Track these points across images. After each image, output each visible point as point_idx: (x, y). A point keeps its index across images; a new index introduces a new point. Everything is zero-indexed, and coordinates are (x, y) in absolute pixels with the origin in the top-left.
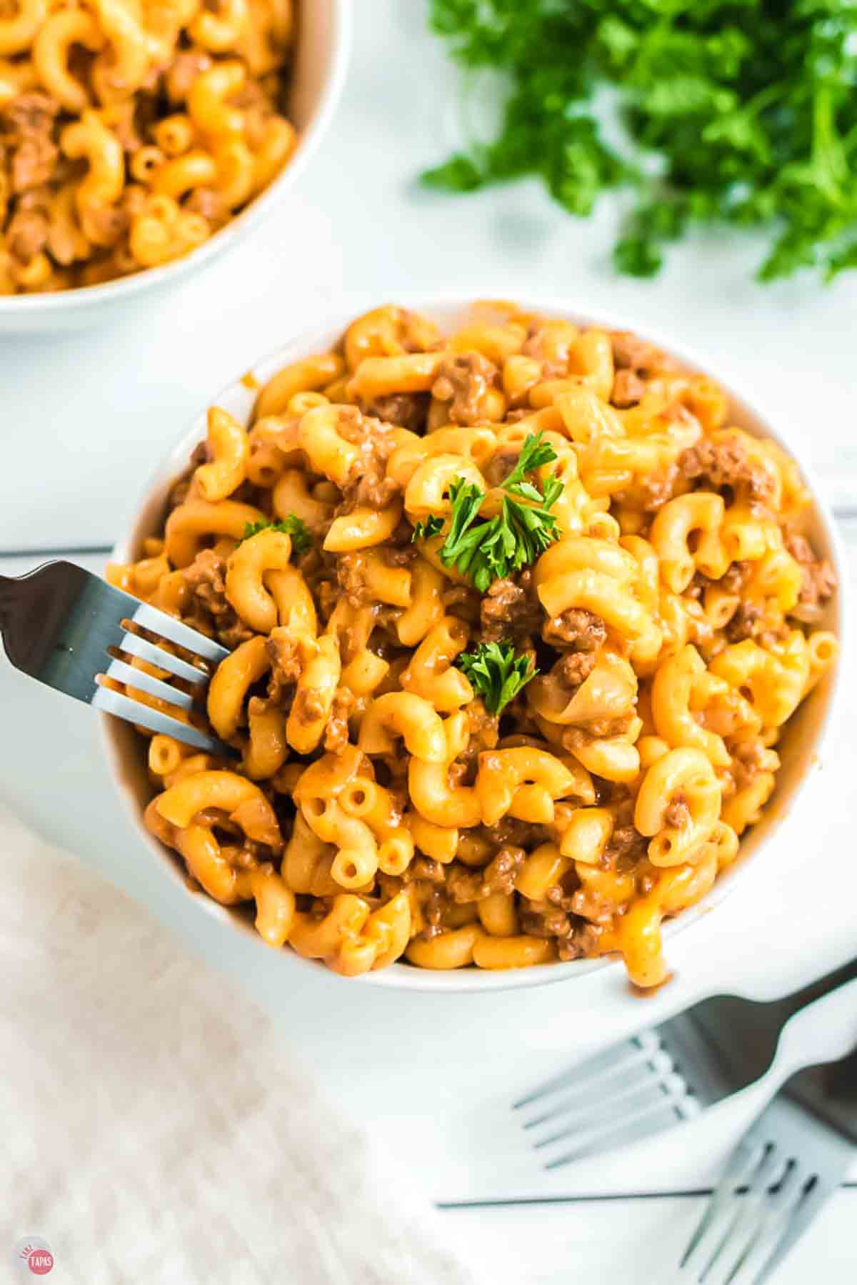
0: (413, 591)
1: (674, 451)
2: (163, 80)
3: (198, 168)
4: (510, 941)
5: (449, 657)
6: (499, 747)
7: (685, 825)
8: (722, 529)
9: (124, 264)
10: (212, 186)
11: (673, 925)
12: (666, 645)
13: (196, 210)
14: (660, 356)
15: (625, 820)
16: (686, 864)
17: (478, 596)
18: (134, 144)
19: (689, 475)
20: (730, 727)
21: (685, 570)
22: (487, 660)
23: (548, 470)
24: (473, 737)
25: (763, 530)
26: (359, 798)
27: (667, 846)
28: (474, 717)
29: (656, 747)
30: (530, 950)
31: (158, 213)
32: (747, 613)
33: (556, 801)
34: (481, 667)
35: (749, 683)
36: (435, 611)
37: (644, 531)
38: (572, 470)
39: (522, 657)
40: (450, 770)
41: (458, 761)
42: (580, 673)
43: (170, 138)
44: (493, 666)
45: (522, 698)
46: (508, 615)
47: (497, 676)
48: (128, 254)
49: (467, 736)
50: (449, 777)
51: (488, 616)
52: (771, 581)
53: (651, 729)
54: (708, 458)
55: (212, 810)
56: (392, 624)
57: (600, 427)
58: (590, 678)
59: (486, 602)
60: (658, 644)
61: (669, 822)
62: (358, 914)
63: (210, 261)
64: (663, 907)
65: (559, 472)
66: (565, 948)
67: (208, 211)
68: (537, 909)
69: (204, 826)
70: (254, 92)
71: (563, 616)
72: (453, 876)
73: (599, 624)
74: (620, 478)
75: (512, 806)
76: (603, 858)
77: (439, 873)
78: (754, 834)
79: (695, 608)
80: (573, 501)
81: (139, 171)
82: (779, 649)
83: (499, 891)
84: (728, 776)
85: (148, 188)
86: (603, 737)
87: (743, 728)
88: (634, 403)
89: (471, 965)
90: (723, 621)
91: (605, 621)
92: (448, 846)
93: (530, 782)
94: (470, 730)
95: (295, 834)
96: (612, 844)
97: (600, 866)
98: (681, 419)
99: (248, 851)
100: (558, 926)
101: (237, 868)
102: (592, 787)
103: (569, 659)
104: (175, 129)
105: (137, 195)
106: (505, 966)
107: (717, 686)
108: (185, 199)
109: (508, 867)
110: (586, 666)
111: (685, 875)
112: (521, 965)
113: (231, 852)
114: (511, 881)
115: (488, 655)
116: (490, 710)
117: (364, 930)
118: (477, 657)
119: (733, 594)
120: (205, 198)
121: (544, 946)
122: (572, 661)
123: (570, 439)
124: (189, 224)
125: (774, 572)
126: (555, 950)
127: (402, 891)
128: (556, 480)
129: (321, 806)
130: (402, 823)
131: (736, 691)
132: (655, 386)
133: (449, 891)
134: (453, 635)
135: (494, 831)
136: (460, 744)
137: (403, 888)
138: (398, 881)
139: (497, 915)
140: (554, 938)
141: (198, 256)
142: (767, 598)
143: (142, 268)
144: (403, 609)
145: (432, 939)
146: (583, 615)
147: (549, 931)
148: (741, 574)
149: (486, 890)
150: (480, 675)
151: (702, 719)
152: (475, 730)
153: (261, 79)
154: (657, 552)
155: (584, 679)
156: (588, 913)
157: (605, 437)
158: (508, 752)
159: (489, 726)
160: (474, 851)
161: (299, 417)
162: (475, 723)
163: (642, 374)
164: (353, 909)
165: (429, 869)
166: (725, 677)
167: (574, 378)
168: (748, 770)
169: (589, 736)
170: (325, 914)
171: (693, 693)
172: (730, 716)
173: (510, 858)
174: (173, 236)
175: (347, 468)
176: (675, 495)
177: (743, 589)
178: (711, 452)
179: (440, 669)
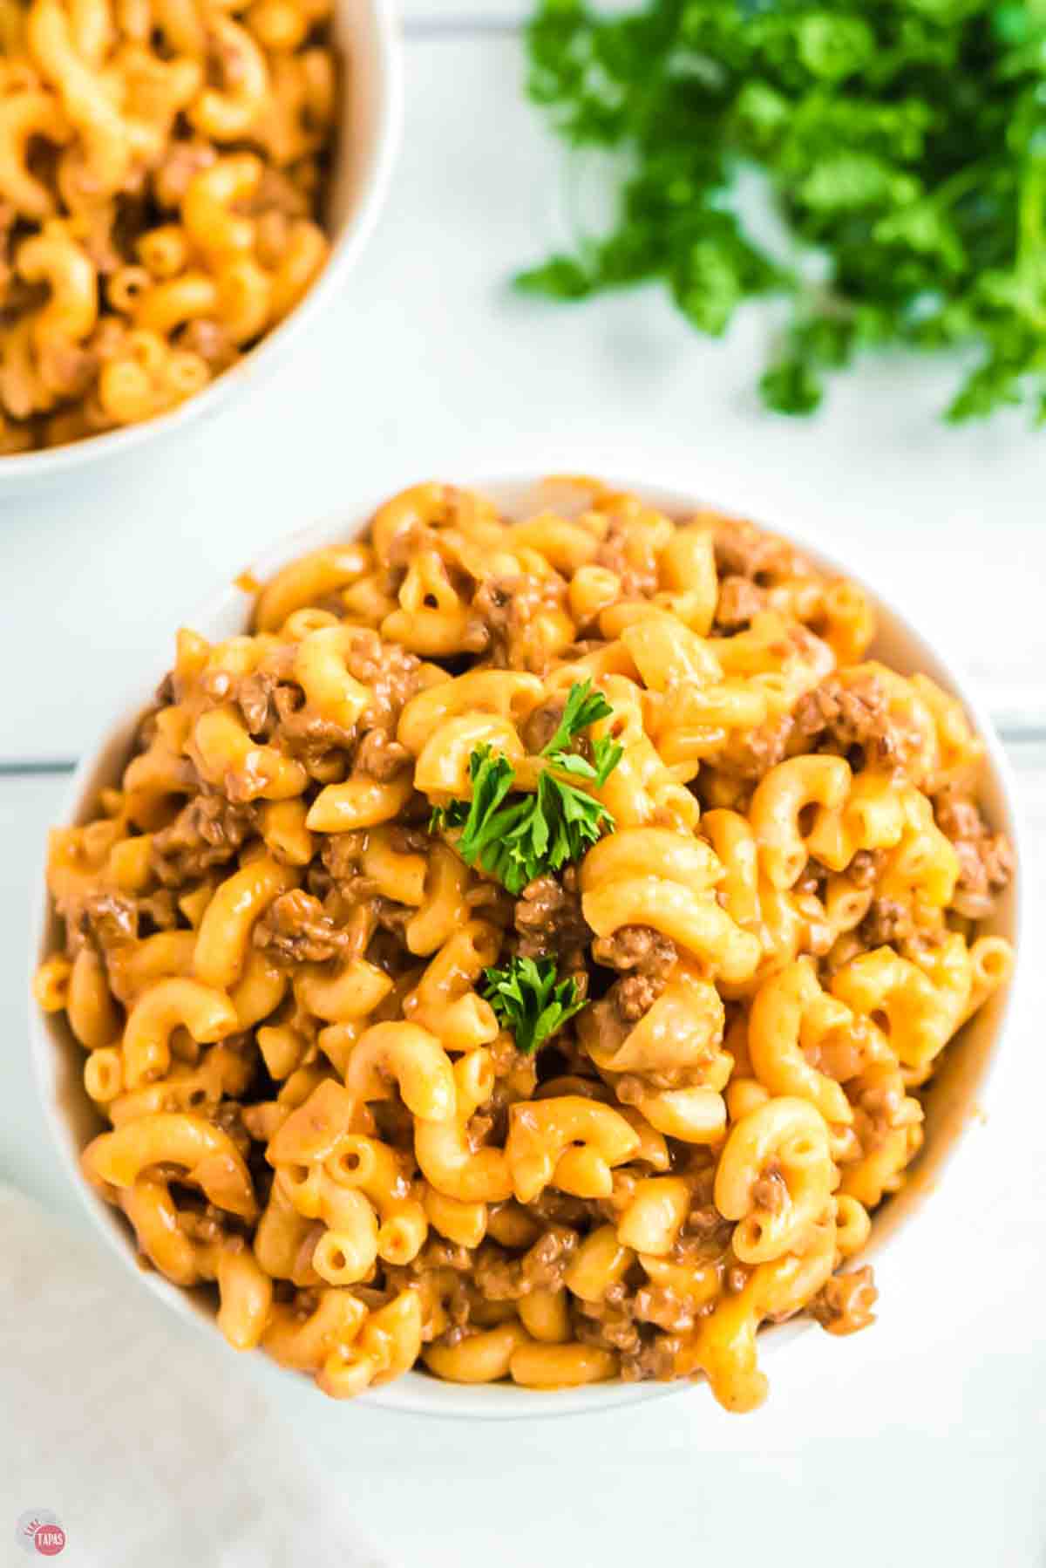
0: (429, 885)
1: (788, 699)
2: (150, 180)
3: (193, 295)
4: (559, 1350)
5: (470, 976)
6: (538, 1095)
7: (781, 1206)
8: (847, 803)
9: (95, 418)
10: (214, 317)
11: (772, 1335)
12: (766, 960)
13: (193, 348)
14: (788, 553)
15: (702, 1199)
16: (789, 1254)
17: (510, 899)
18: (111, 263)
19: (806, 730)
20: (853, 1067)
21: (792, 861)
22: (520, 982)
23: (602, 728)
24: (499, 1081)
25: (902, 804)
26: (352, 1161)
27: (757, 1232)
28: (499, 1057)
29: (750, 1094)
30: (584, 1363)
31: (139, 355)
32: (884, 909)
33: (613, 1169)
34: (510, 989)
35: (884, 1005)
36: (458, 912)
37: (741, 804)
38: (635, 729)
39: (566, 982)
40: (470, 1124)
41: (479, 1111)
42: (639, 1004)
43: (158, 257)
44: (528, 990)
45: (571, 1029)
46: (550, 923)
47: (531, 1004)
48: (100, 407)
49: (490, 1080)
50: (469, 1136)
51: (524, 924)
52: (918, 870)
53: (746, 1070)
54: (832, 709)
55: (166, 1165)
56: (400, 926)
57: (683, 672)
58: (652, 1010)
59: (520, 905)
60: (753, 959)
61: (760, 1202)
62: (350, 1320)
63: (207, 415)
64: (758, 1309)
65: (617, 731)
66: (630, 1366)
67: (210, 349)
68: (591, 1312)
69: (156, 1183)
70: (280, 189)
71: (617, 935)
72: (484, 1263)
73: (666, 944)
74: (711, 738)
75: (555, 1175)
76: (676, 1246)
77: (464, 1261)
78: (893, 1208)
79: (812, 905)
80: (638, 770)
81: (118, 296)
82: (926, 958)
83: (542, 1286)
84: (850, 1135)
85: (128, 321)
86: (672, 1089)
87: (875, 1067)
88: (745, 626)
89: (506, 1379)
90: (851, 922)
91: (673, 940)
92: (470, 1227)
93: (579, 1143)
94: (495, 1072)
95: (272, 1204)
96: (689, 1230)
97: (672, 1257)
98: (803, 649)
99: (212, 1219)
100: (621, 1337)
101: (198, 1242)
102: (665, 1149)
103: (625, 985)
104: (164, 245)
105: (113, 329)
106: (553, 1385)
107: (834, 1015)
108: (177, 334)
109: (553, 1256)
110: (648, 994)
111: (790, 1267)
112: (572, 1384)
113: (189, 1218)
114: (558, 1273)
115: (522, 975)
116: (521, 1046)
117: (359, 1339)
118: (505, 975)
119: (863, 888)
120: (204, 332)
121: (602, 1360)
122: (629, 987)
123: (642, 686)
124: (181, 367)
125: (917, 861)
126: (616, 1367)
127: (412, 1285)
128: (612, 742)
129: (303, 1173)
130: (411, 1195)
131: (864, 1018)
132: (780, 596)
133: (477, 1282)
134: (477, 946)
135: (537, 1206)
136: (480, 1093)
137: (413, 1281)
138: (408, 1272)
139: (543, 1316)
140: (616, 1351)
141: (190, 410)
142: (913, 890)
143: (115, 426)
144: (415, 909)
145: (456, 1345)
146: (642, 934)
147: (608, 1342)
148: (874, 863)
149: (525, 1285)
150: (510, 999)
151: (818, 1056)
152: (502, 1071)
153: (291, 169)
154: (755, 834)
155: (645, 1011)
156: (659, 1318)
157: (690, 684)
158: (548, 1105)
159: (520, 1067)
160: (510, 1230)
161: (297, 640)
162: (501, 1064)
163: (763, 579)
164: (344, 1310)
165: (446, 1253)
166: (849, 1002)
167: (662, 597)
168: (876, 1127)
169: (651, 1088)
170: (310, 1311)
171: (804, 1024)
172: (854, 1053)
173: (556, 1243)
174: (157, 384)
175: (355, 719)
176: (788, 756)
177: (876, 882)
178: (836, 699)
179: (456, 994)
